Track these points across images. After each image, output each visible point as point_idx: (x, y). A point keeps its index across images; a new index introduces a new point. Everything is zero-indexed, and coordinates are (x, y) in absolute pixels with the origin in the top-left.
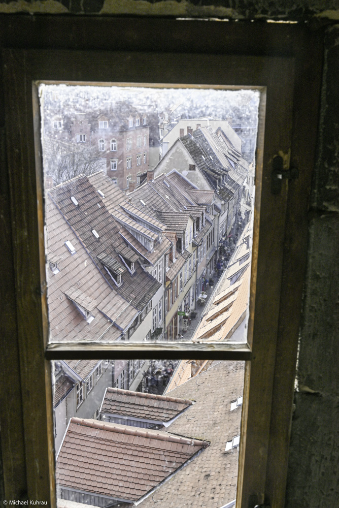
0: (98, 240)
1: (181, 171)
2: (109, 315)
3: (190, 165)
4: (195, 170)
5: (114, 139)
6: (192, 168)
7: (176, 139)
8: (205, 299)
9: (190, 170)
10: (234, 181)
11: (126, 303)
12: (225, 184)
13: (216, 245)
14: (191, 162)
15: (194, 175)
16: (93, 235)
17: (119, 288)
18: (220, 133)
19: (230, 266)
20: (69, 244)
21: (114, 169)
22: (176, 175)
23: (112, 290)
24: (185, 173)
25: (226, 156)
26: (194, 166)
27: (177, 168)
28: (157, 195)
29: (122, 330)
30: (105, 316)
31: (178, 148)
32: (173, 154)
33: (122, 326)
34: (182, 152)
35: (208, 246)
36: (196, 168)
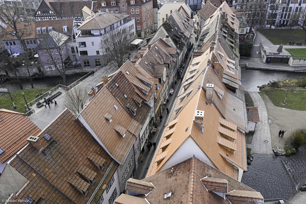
0: (126, 98)
1: (163, 38)
2: (131, 132)
3: (166, 36)
4: (168, 38)
5: (137, 9)
6: (167, 37)
7: (160, 25)
8: (173, 92)
9: (167, 38)
10: (186, 36)
11: (138, 122)
12: (182, 40)
13: (178, 67)
14: (167, 34)
15: (168, 40)
16: (125, 97)
17: (135, 116)
18: (181, 10)
19: (178, 97)
20: (115, 106)
21: (138, 21)
22: (161, 40)
23: (132, 118)
24: (164, 39)
25: (183, 23)
26: (168, 36)
27: (161, 37)
28: (152, 56)
29: (136, 136)
30: (130, 132)
31: (161, 29)
32: (159, 31)
33: (136, 135)
34: (163, 30)
35: (174, 69)
36: (169, 37)
